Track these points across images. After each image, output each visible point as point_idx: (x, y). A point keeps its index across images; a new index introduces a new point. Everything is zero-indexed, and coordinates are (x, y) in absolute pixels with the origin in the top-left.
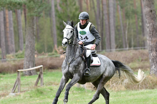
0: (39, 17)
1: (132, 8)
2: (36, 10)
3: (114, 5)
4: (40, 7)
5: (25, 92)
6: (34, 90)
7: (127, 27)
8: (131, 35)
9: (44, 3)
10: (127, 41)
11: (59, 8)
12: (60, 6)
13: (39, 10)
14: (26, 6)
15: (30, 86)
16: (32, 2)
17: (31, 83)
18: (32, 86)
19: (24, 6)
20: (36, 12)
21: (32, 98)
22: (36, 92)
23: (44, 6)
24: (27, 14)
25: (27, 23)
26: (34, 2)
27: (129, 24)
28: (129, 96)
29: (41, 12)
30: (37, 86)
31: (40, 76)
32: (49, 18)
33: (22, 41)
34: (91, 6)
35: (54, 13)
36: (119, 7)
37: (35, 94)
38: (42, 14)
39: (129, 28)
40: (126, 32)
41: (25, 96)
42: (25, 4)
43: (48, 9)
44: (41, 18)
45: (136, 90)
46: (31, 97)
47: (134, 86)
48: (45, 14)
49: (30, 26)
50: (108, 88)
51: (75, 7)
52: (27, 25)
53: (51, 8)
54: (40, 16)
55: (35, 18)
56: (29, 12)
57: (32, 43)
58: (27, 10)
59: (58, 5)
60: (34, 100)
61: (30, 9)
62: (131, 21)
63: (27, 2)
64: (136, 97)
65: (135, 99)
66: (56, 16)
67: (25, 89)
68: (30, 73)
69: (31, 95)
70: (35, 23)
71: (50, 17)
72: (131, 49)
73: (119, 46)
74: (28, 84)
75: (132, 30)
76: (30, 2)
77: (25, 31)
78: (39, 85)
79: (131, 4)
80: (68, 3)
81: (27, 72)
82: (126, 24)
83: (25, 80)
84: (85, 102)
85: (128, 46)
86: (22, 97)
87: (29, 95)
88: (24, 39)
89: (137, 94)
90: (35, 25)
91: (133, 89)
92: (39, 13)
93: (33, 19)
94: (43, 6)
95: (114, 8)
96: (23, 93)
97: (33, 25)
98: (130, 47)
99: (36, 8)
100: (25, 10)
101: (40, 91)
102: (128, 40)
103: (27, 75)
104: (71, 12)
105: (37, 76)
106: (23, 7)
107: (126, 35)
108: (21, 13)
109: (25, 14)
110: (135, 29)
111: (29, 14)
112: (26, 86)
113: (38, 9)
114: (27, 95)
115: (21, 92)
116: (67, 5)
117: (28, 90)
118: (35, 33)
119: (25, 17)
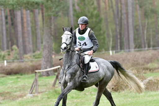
0: (56, 16)
1: (150, 7)
2: (53, 10)
3: (133, 4)
4: (57, 6)
5: (43, 93)
6: (51, 91)
7: (146, 27)
8: (150, 35)
9: (62, 3)
10: (146, 41)
11: (77, 8)
12: (78, 5)
13: (57, 9)
14: (44, 5)
15: (48, 87)
16: (50, 2)
17: (49, 84)
18: (50, 87)
19: (42, 6)
20: (53, 11)
21: (49, 100)
22: (54, 93)
23: (62, 6)
24: (44, 14)
25: (44, 23)
27: (148, 24)
28: (148, 97)
29: (59, 12)
30: (54, 87)
31: (57, 77)
32: (66, 18)
33: (40, 41)
34: (109, 6)
35: (71, 13)
36: (138, 6)
37: (53, 95)
38: (60, 14)
39: (147, 28)
40: (145, 32)
41: (43, 97)
42: (43, 4)
43: (66, 8)
44: (59, 18)
45: (155, 91)
46: (48, 98)
47: (153, 87)
48: (63, 13)
49: (47, 26)
50: (127, 89)
51: (93, 6)
52: (44, 25)
53: (68, 8)
54: (58, 16)
55: (53, 18)
56: (47, 11)
57: (49, 43)
58: (44, 9)
59: (76, 5)
60: (52, 101)
61: (48, 8)
62: (150, 21)
63: (45, 2)
64: (155, 98)
65: (154, 101)
66: (74, 15)
67: (42, 91)
68: (48, 74)
69: (49, 96)
70: (53, 23)
71: (68, 16)
72: (150, 49)
73: (138, 46)
74: (46, 85)
75: (151, 30)
76: (47, 1)
77: (43, 31)
78: (56, 86)
79: (150, 4)
80: (86, 2)
81: (44, 72)
82: (145, 23)
83: (43, 80)
84: (103, 103)
85: (147, 46)
86: (39, 98)
87: (47, 96)
88: (42, 39)
89: (156, 95)
90: (53, 25)
91: (152, 89)
92: (57, 13)
93: (51, 19)
94: (60, 6)
95: (133, 8)
96: (40, 94)
97: (51, 25)
98: (149, 47)
99: (54, 8)
100: (42, 10)
101: (57, 92)
102: (147, 40)
103: (44, 76)
104: (89, 12)
105: (55, 77)
106: (40, 7)
107: (145, 35)
108: (39, 13)
109: (43, 13)
110: (154, 29)
111: (47, 14)
112: (44, 87)
113: (55, 8)
114: (45, 96)
115: (38, 93)
116: (85, 4)
117: (46, 91)
118: (52, 33)
119: (43, 16)
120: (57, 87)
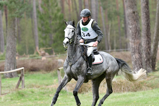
0: (20, 18)
1: (114, 9)
2: (17, 11)
3: (96, 6)
4: (21, 7)
5: (6, 94)
6: (15, 92)
7: (110, 29)
8: (113, 37)
9: (25, 4)
10: (109, 43)
11: (41, 9)
12: (42, 7)
13: (21, 11)
14: (7, 6)
15: (11, 88)
16: (13, 3)
17: (12, 85)
18: (13, 88)
19: (5, 7)
20: (17, 13)
21: (13, 101)
22: (18, 95)
23: (26, 7)
24: (8, 15)
25: (8, 25)
26: (15, 2)
27: (111, 26)
28: (111, 98)
29: (22, 13)
30: (18, 88)
31: (21, 79)
32: (30, 19)
33: (3, 42)
34: (73, 7)
35: (35, 14)
36: (101, 8)
37: (16, 97)
38: (24, 15)
39: (111, 30)
40: (109, 34)
41: (6, 98)
42: (6, 5)
43: (29, 10)
44: (22, 19)
45: (119, 93)
46: (12, 100)
47: (117, 89)
48: (27, 15)
49: (11, 28)
50: (90, 90)
51: (56, 8)
52: (8, 27)
53: (32, 9)
54: (21, 17)
55: (16, 19)
56: (11, 13)
57: (13, 45)
58: (8, 10)
59: (40, 6)
60: (15, 103)
61: (12, 10)
62: (114, 23)
63: (8, 3)
64: (118, 100)
65: (118, 102)
66: (37, 17)
67: (6, 92)
68: (11, 76)
69: (12, 98)
70: (16, 24)
71: (32, 18)
72: (114, 51)
73: (101, 48)
74: (9, 87)
75: (115, 32)
76: (11, 2)
77: (7, 32)
78: (20, 87)
79: (114, 6)
80: (50, 3)
81: (7, 74)
82: (108, 25)
83: (6, 82)
84: (67, 104)
85: (110, 47)
86: (2, 100)
87: (10, 98)
88: (5, 41)
89: (119, 97)
90: (17, 27)
91: (116, 91)
92: (21, 14)
93: (14, 20)
94: (24, 7)
95: (97, 9)
96: (4, 95)
97: (14, 27)
98: (112, 48)
99: (17, 9)
100: (6, 11)
101: (21, 94)
102: (110, 41)
103: (8, 77)
104: (53, 13)
105: (19, 78)
106: (4, 8)
107: (109, 37)
108: (2, 14)
109: (6, 15)
110: (118, 31)
111: (10, 15)
112: (7, 89)
113: (19, 10)
114: (8, 98)
115: (1, 95)
116: (48, 6)
117: (9, 93)
118: (16, 34)
119: (6, 18)
120: (20, 89)
